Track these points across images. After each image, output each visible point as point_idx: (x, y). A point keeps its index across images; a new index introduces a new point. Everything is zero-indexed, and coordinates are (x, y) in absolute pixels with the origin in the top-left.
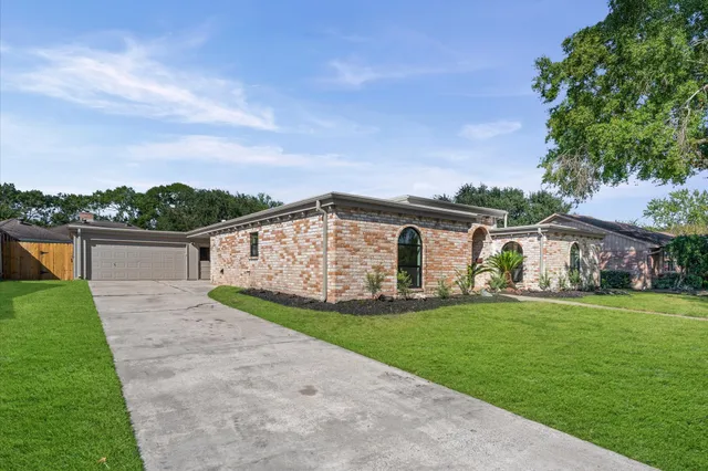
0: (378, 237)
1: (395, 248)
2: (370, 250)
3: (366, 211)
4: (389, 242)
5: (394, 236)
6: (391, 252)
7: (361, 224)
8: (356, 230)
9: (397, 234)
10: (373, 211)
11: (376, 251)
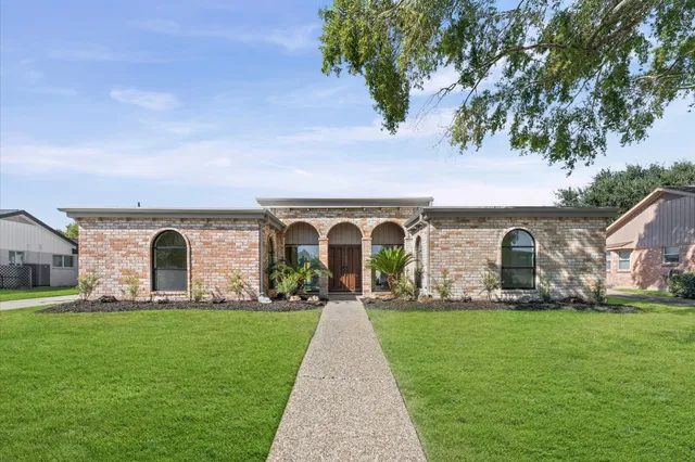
0: (126, 243)
1: (147, 252)
2: (117, 255)
3: (111, 220)
4: (141, 246)
5: (146, 240)
6: (144, 256)
7: (108, 232)
8: (101, 238)
9: (150, 238)
10: (119, 219)
11: (123, 256)
